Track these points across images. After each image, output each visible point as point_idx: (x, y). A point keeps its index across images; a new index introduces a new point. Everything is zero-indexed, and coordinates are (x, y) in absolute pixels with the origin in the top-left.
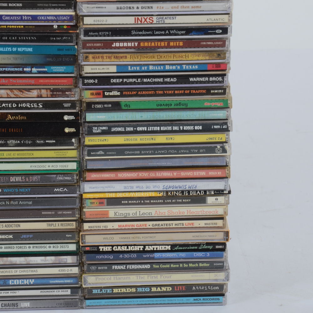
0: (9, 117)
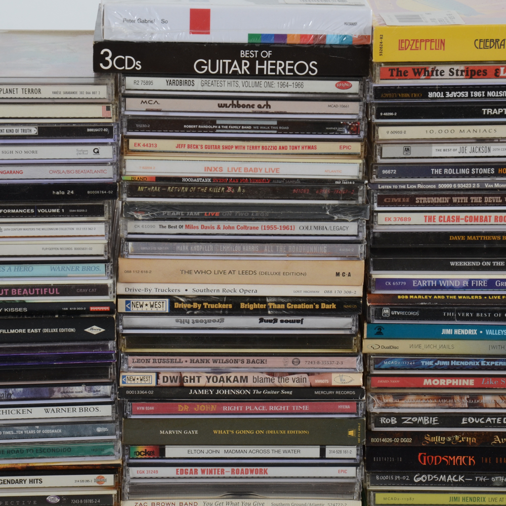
0: (497, 439)
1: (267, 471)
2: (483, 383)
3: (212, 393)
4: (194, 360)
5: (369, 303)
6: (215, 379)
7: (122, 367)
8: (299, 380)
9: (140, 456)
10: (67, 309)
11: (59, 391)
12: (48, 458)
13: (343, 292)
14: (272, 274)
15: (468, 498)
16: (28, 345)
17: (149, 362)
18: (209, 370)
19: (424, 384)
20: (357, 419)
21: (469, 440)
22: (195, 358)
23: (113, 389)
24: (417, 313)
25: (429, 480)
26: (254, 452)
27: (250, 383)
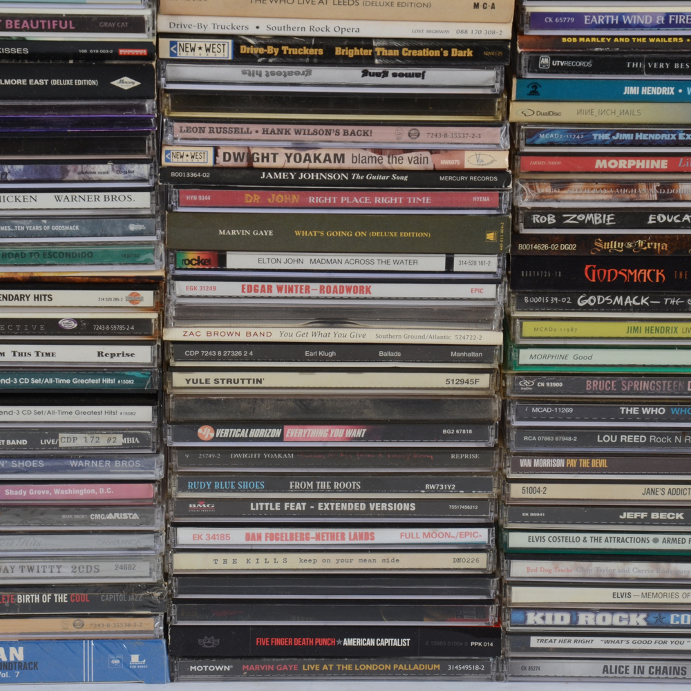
1: (371, 290)
2: (680, 165)
3: (293, 178)
4: (267, 129)
5: (520, 48)
6: (298, 157)
7: (164, 139)
8: (417, 160)
9: (190, 266)
10: (85, 51)
11: (75, 171)
12: (60, 265)
13: (483, 32)
14: (382, 4)
15: (654, 329)
16: (30, 103)
17: (204, 132)
18: (289, 144)
19: (597, 167)
20: (500, 217)
21: (657, 246)
22: (270, 127)
23: (153, 170)
24: (589, 64)
25: (599, 303)
26: (352, 262)
27: (348, 164)
